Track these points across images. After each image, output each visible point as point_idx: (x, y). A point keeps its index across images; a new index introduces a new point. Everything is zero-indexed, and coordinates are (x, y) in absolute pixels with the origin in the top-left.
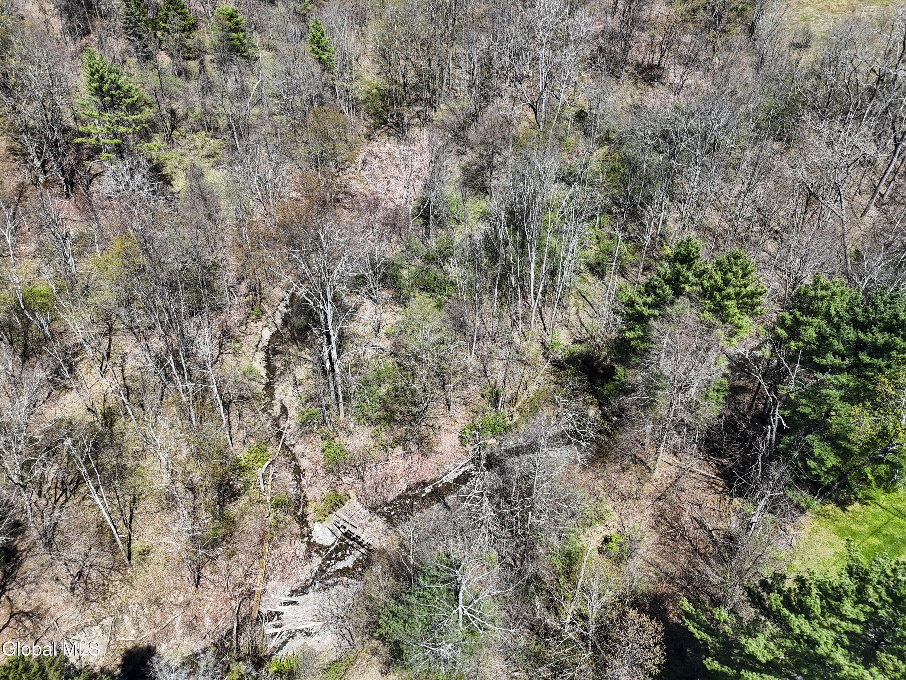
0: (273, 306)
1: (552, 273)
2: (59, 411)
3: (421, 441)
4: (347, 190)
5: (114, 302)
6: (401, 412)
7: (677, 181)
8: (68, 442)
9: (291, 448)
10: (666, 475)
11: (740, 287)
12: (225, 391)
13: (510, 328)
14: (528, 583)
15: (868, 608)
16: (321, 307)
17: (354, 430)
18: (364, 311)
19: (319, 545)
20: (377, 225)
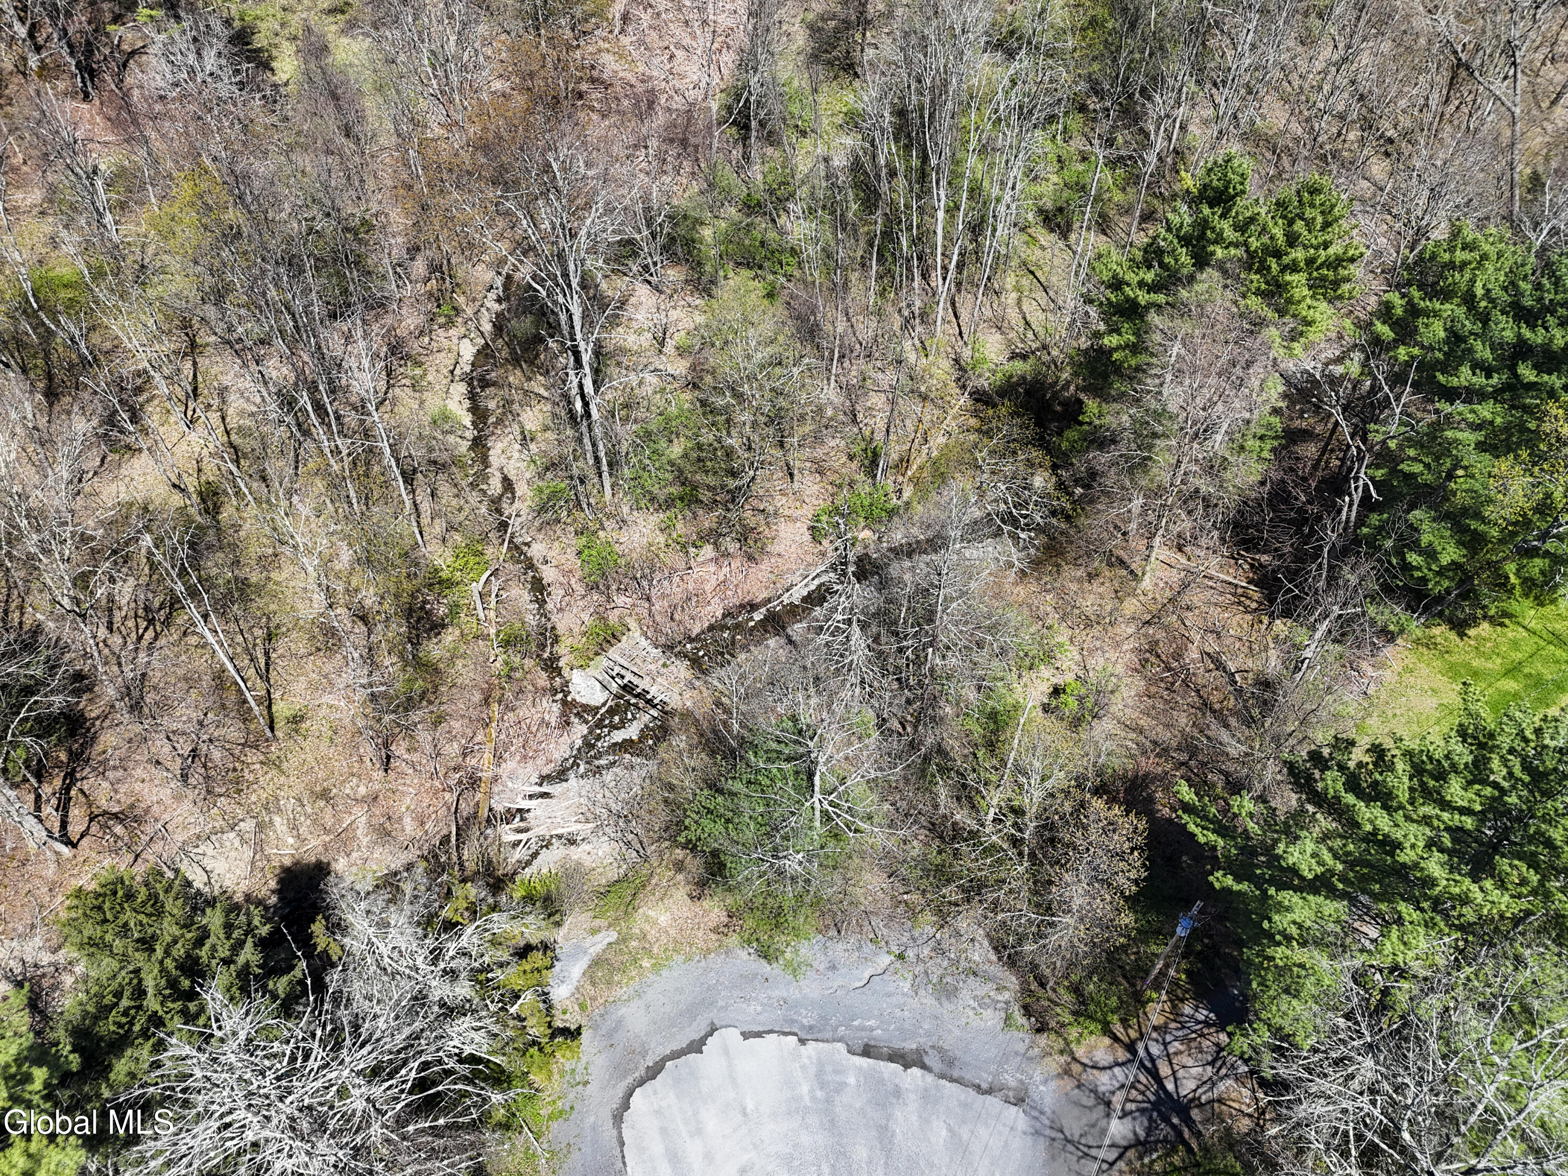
0: (474, 300)
1: (976, 229)
2: (123, 489)
3: (745, 536)
4: (595, 73)
5: (194, 295)
6: (709, 488)
7: (1211, 43)
8: (147, 540)
9: (525, 548)
10: (1162, 585)
11: (1316, 248)
12: (404, 453)
13: (899, 333)
14: (926, 759)
15: (1488, 791)
16: (561, 299)
17: (629, 519)
18: (636, 307)
19: (582, 706)
20: (653, 143)
